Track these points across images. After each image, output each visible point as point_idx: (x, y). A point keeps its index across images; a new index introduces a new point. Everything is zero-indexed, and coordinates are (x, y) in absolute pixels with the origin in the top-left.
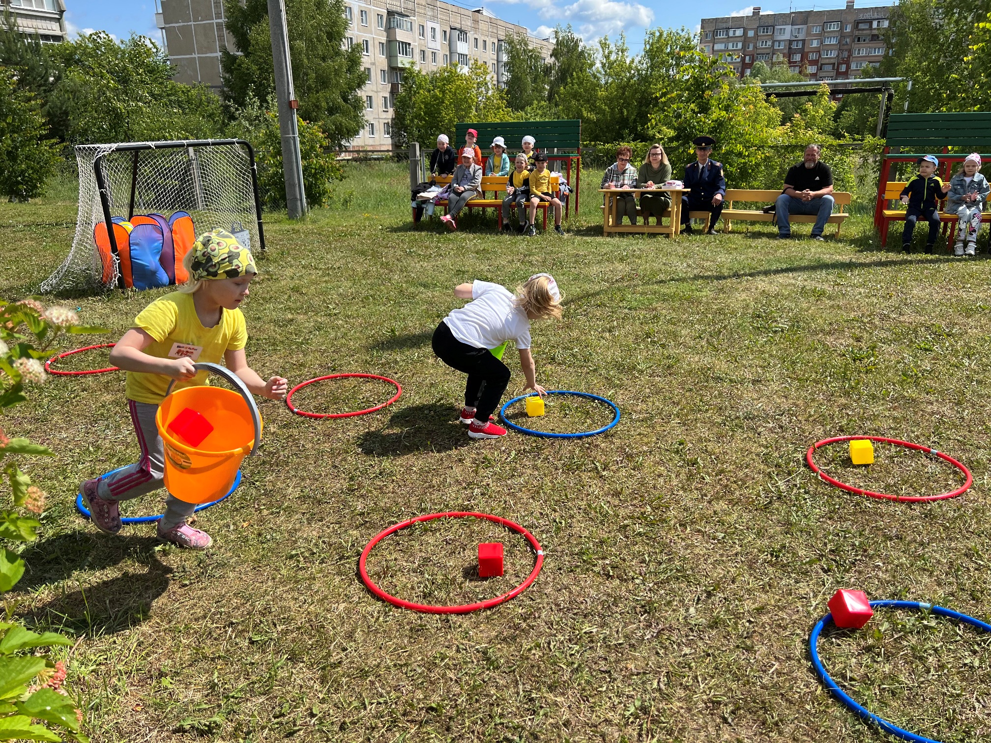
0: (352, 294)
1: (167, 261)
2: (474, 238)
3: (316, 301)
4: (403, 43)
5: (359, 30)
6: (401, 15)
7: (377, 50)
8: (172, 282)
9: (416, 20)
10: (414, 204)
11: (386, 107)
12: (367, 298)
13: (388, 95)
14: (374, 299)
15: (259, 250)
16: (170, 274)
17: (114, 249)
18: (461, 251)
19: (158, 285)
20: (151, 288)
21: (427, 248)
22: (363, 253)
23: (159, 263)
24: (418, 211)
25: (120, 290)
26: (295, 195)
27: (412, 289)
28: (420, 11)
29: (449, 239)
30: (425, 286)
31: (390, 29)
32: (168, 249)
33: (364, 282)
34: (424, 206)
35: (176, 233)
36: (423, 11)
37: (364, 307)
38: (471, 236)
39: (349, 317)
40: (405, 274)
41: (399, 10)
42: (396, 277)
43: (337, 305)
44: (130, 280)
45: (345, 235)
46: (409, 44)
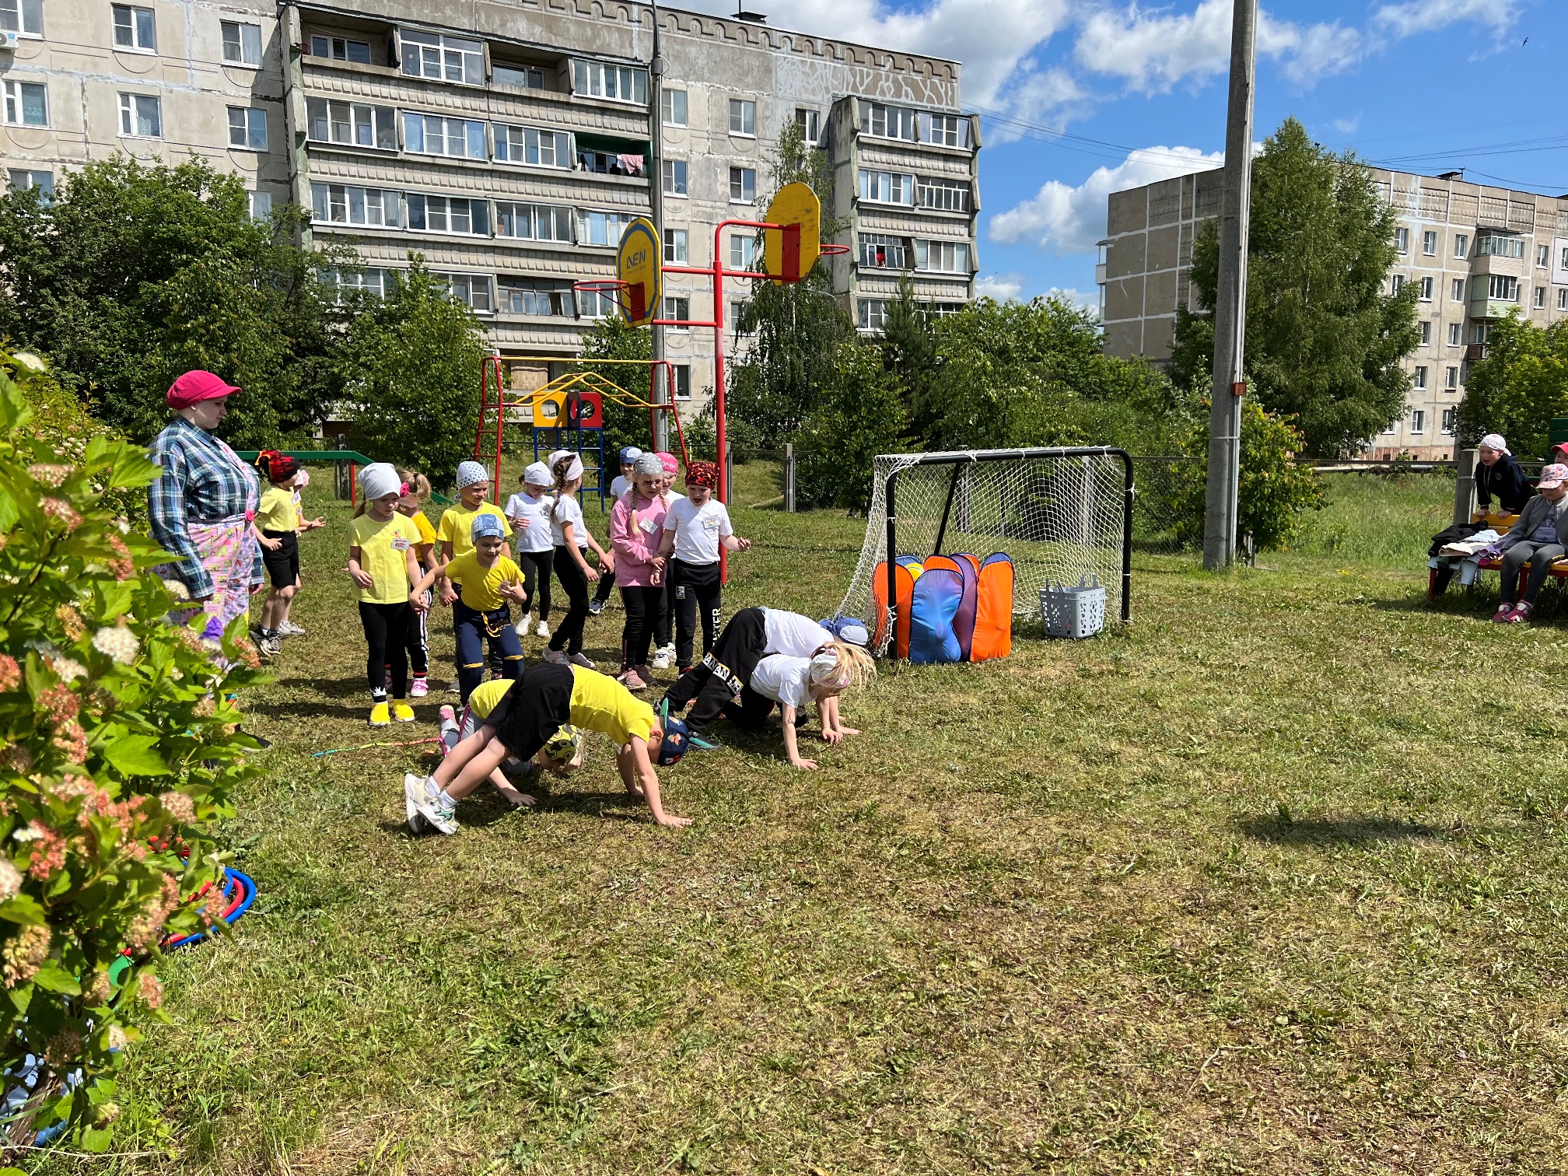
0: (1245, 722)
1: (962, 624)
2: (1556, 638)
3: (1175, 726)
4: (1500, 277)
5: (1417, 263)
6: (1504, 232)
7: (1448, 293)
8: (965, 657)
9: (1532, 239)
10: (1433, 563)
11: (1451, 385)
12: (1270, 734)
13: (1458, 364)
14: (1284, 737)
15: (1118, 619)
16: (964, 645)
17: (892, 601)
18: (1515, 663)
19: (943, 660)
20: (931, 662)
21: (1438, 647)
22: (1303, 645)
23: (950, 628)
24: (1442, 576)
25: (889, 661)
26: (1218, 531)
27: (1368, 730)
28: (1544, 222)
29: (1497, 635)
30: (1400, 726)
31: (1477, 257)
32: (967, 607)
33: (1276, 701)
34: (1454, 567)
35: (983, 586)
36: (1548, 223)
37: (1258, 751)
38: (1550, 632)
39: (1217, 765)
40: (1368, 695)
41: (1500, 224)
42: (1346, 700)
43: (1209, 737)
44: (906, 648)
45: (1287, 607)
46: (1514, 279)
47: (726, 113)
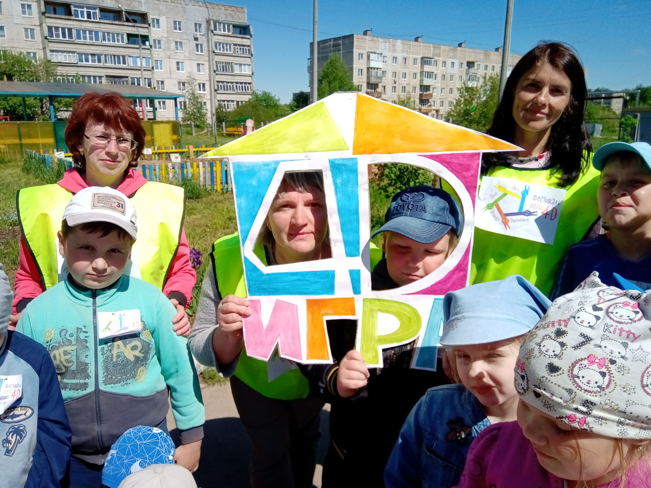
4: (428, 72)
5: (401, 68)
6: (431, 58)
7: (412, 77)
46: (433, 73)
47: (172, 25)
